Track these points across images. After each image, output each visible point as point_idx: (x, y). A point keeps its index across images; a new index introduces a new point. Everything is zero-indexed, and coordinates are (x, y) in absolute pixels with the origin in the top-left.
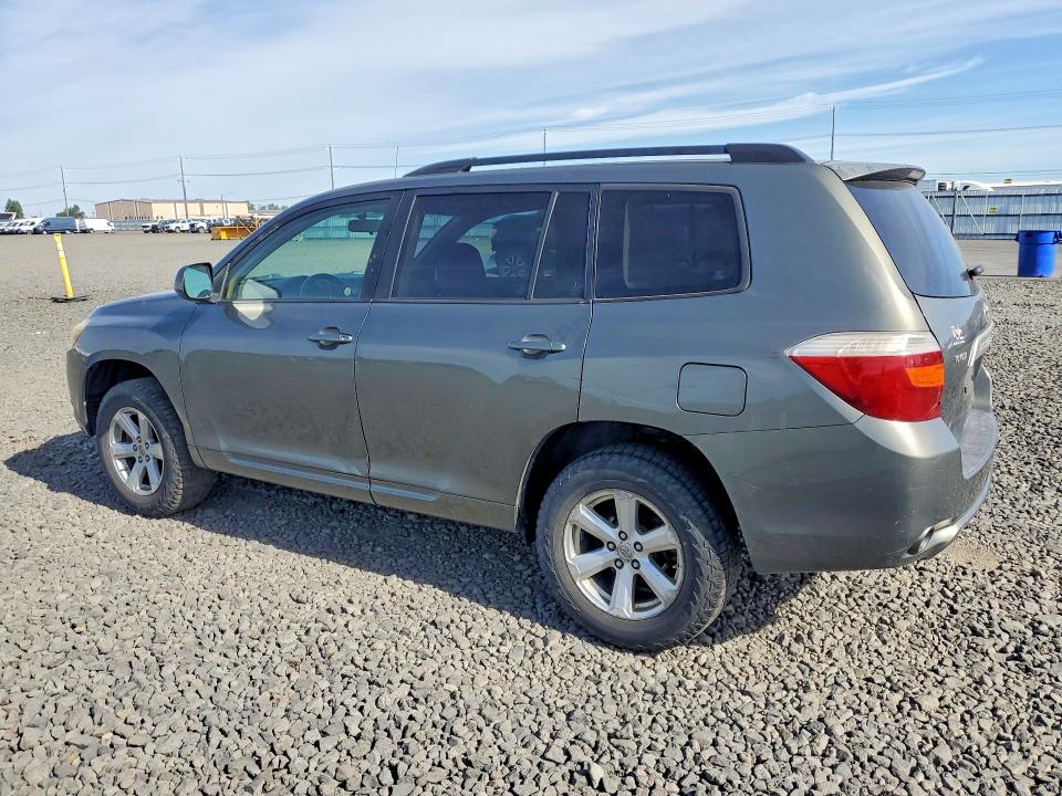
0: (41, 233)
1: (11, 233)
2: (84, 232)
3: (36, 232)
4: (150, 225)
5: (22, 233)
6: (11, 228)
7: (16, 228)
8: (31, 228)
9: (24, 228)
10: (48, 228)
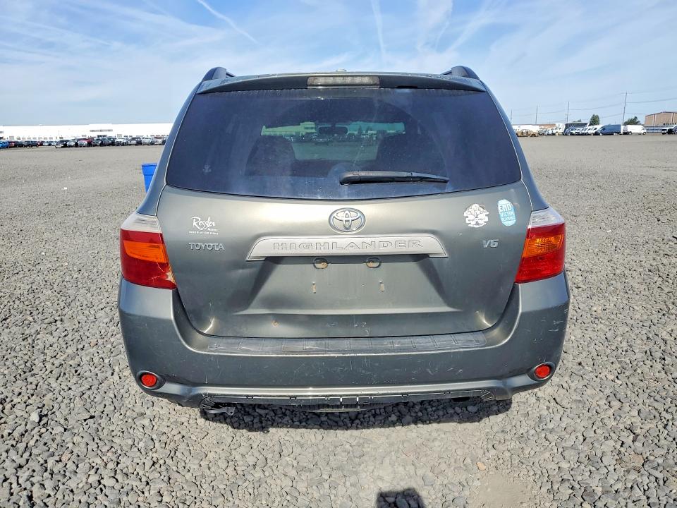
0: (599, 135)
1: (583, 134)
2: (625, 133)
3: (596, 134)
4: (668, 128)
5: (589, 135)
6: (583, 132)
7: (586, 132)
8: (594, 132)
9: (590, 132)
10: (603, 132)
